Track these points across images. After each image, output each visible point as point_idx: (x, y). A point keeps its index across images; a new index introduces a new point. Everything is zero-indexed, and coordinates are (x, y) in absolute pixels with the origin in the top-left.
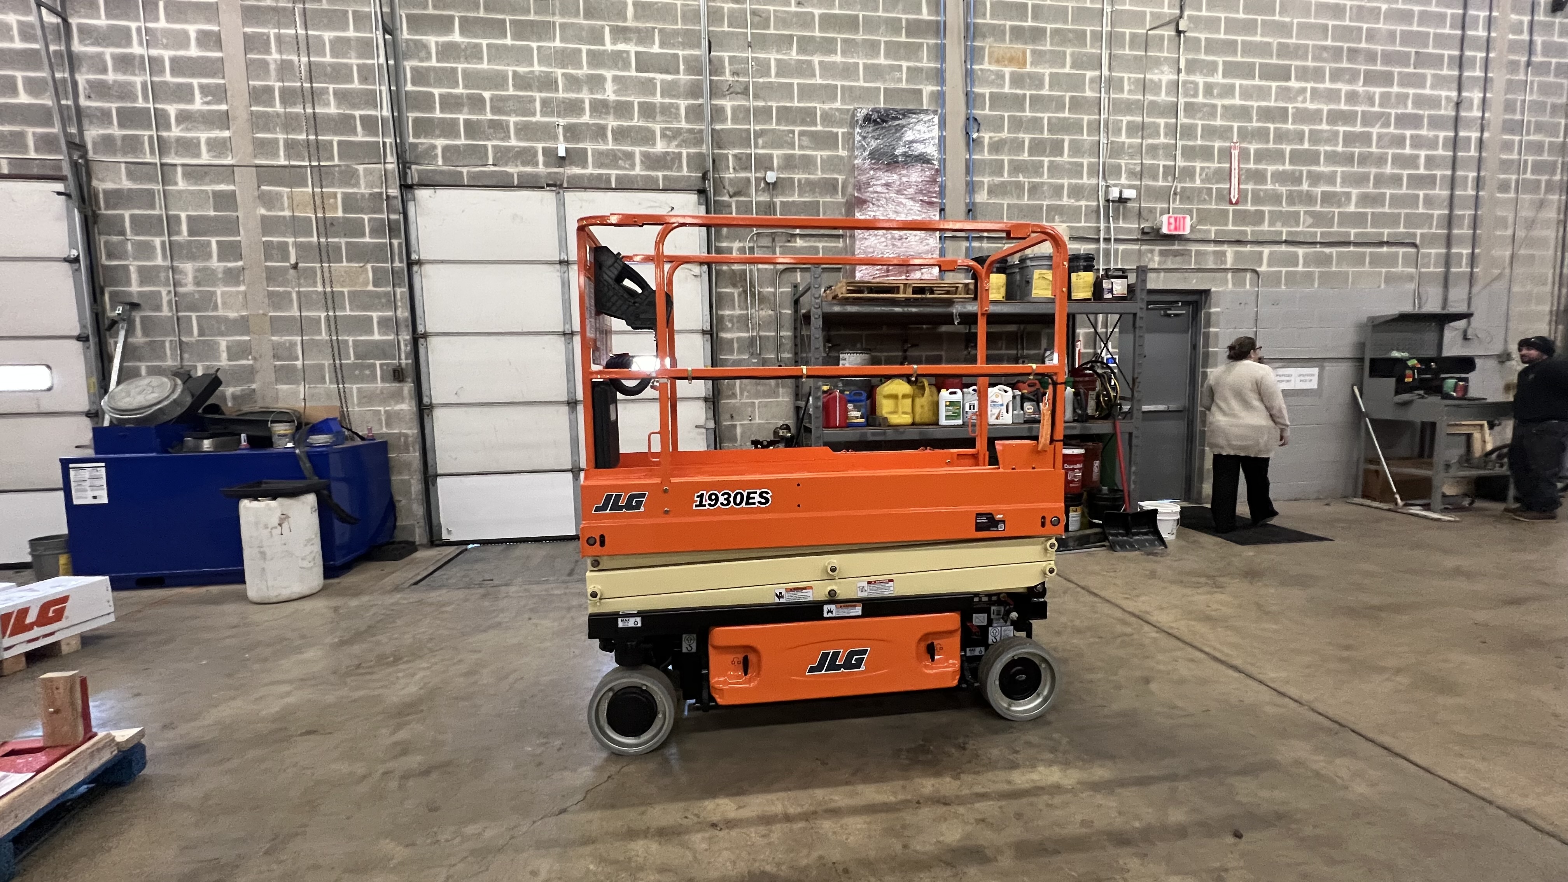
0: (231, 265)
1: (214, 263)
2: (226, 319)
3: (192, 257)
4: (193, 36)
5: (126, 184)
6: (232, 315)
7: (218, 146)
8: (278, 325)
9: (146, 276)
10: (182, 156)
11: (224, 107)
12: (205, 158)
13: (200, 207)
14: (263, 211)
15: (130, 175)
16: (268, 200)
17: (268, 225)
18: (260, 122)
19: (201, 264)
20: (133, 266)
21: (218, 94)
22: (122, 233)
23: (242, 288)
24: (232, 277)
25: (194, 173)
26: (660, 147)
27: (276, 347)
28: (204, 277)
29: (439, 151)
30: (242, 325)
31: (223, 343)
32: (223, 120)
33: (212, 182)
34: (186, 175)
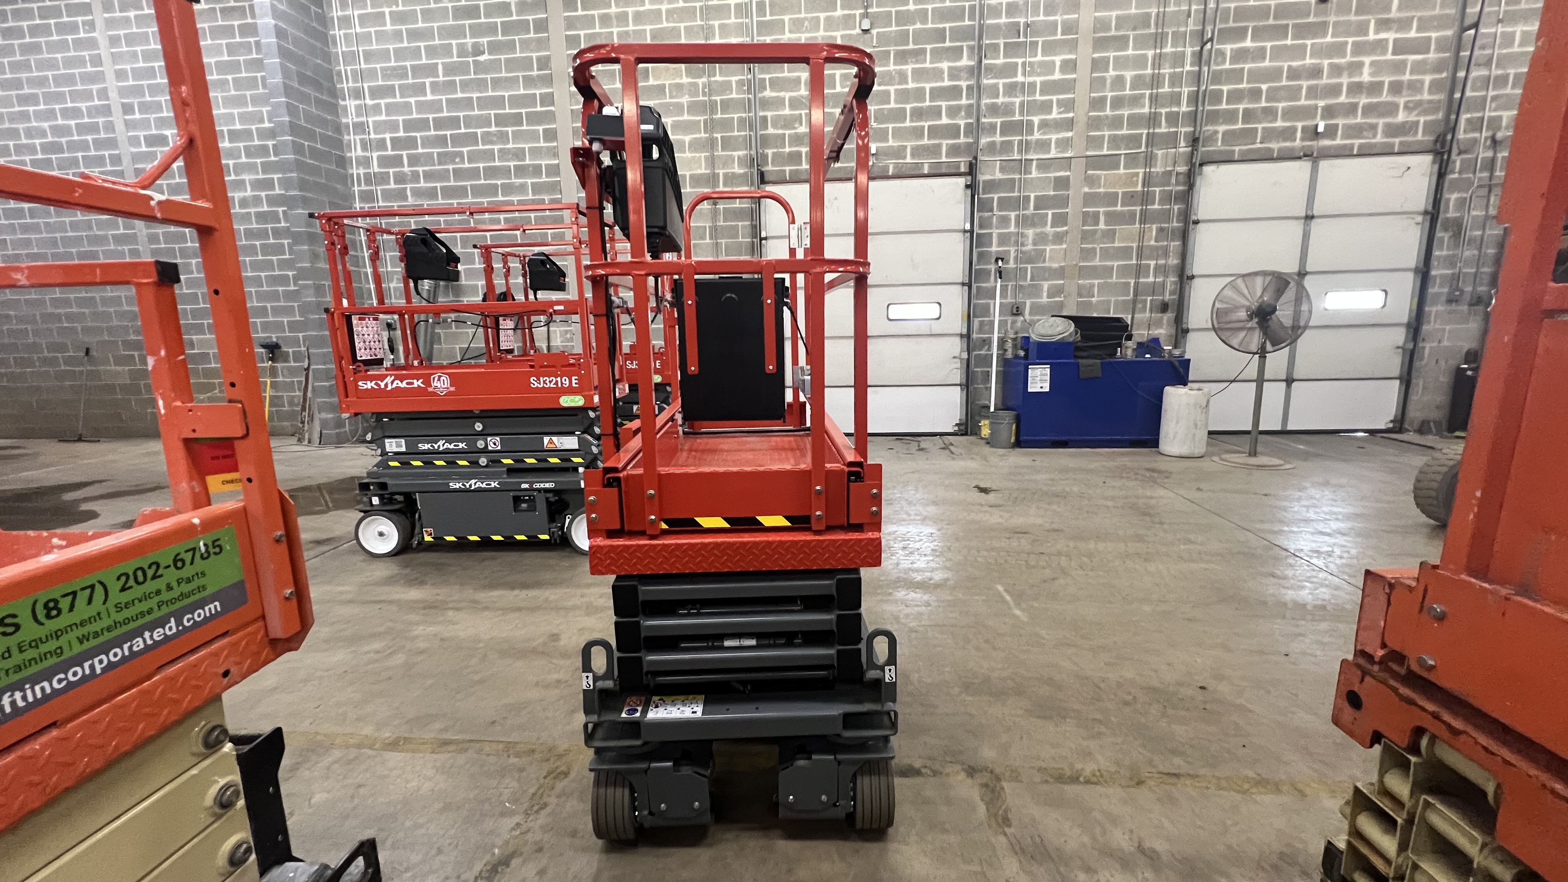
0: (1059, 230)
1: (1048, 229)
2: (1050, 268)
3: (1033, 225)
4: (1058, 64)
5: (998, 175)
6: (1055, 265)
7: (1064, 144)
8: (1083, 272)
9: (1004, 239)
10: (1038, 153)
11: (1071, 115)
12: (1053, 153)
13: (1044, 189)
14: (1086, 190)
15: (1003, 170)
16: (1091, 181)
17: (1089, 200)
18: (1095, 123)
19: (1038, 230)
20: (995, 232)
21: (1068, 105)
22: (992, 210)
23: (1064, 246)
24: (1059, 238)
25: (1044, 165)
26: (1401, 117)
27: (1080, 287)
28: (1041, 239)
29: (1220, 136)
30: (1060, 273)
31: (1046, 285)
32: (1069, 124)
33: (1055, 171)
34: (1038, 167)
